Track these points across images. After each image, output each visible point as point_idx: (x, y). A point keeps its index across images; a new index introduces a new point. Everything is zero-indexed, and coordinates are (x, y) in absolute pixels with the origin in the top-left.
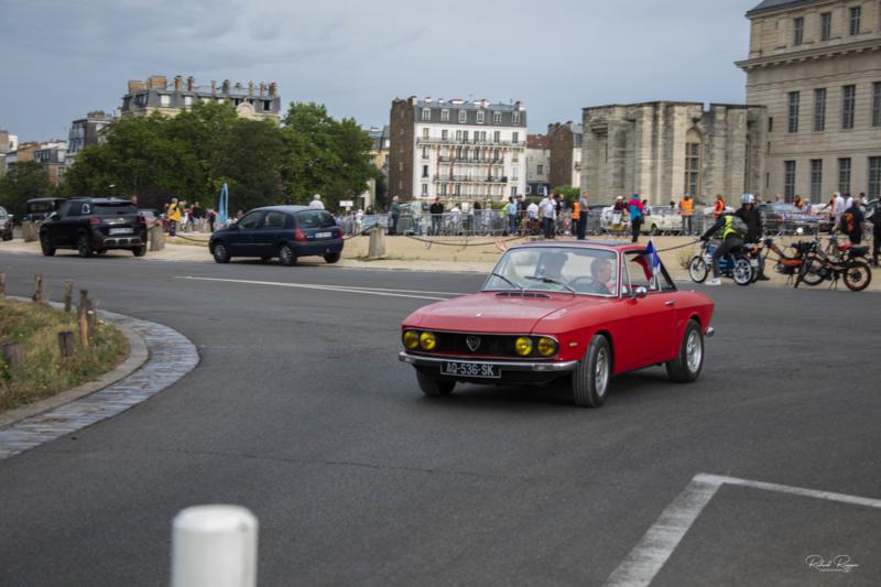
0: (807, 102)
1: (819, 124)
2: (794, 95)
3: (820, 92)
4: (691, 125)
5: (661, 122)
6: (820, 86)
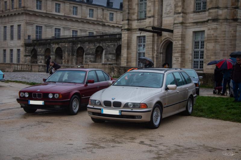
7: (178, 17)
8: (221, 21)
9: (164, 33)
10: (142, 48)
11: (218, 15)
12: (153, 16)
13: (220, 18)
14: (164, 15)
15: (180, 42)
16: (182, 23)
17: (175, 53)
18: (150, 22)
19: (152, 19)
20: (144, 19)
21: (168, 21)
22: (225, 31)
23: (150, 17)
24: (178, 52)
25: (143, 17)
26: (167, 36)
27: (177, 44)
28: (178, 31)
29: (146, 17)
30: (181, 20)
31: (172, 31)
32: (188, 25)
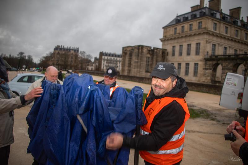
0: (177, 49)
1: (181, 54)
2: (174, 47)
3: (181, 46)
4: (148, 52)
5: (140, 50)
6: (181, 44)
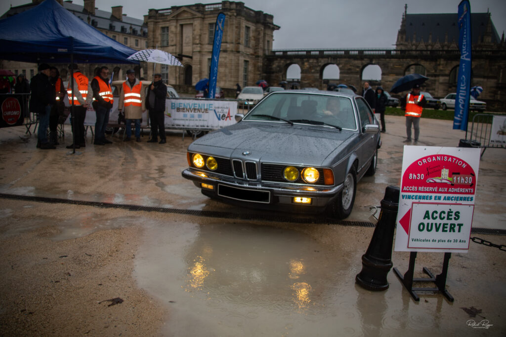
7: (197, 47)
8: (229, 52)
9: (184, 59)
10: (165, 69)
11: (227, 48)
12: (175, 45)
13: (228, 50)
14: (184, 45)
15: (199, 66)
16: (200, 52)
17: (194, 74)
18: (173, 49)
19: (174, 47)
20: (166, 47)
21: (187, 50)
22: (231, 60)
23: (172, 46)
24: (197, 74)
25: (165, 44)
26: (187, 61)
27: (195, 68)
28: (196, 58)
29: (168, 44)
30: (198, 49)
31: (191, 58)
32: (204, 53)
